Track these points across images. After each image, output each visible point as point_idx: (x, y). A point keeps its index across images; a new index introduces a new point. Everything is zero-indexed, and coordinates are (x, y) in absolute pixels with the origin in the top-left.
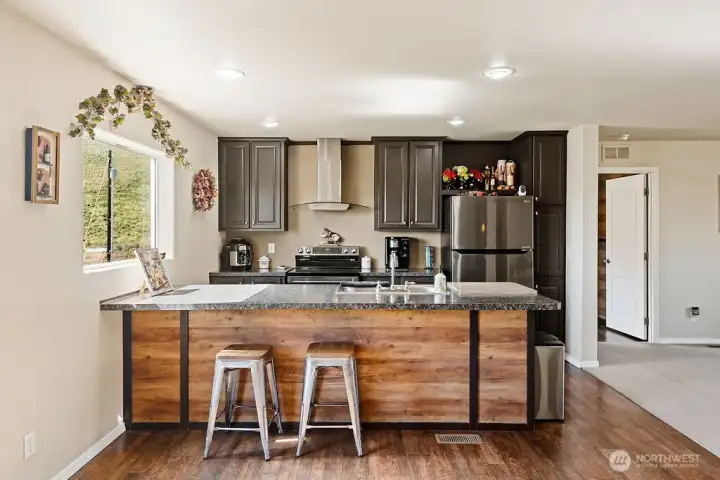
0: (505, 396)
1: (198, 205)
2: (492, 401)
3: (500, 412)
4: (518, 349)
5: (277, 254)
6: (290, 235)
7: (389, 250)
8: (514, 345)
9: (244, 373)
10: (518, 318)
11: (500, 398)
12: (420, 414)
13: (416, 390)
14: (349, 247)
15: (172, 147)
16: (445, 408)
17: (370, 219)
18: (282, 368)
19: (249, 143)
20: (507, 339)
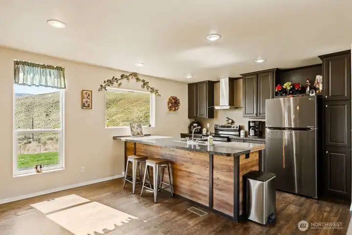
0: (225, 199)
2: (219, 200)
3: (223, 207)
4: (230, 176)
5: (210, 128)
7: (250, 127)
8: (228, 174)
10: (230, 160)
11: (222, 200)
12: (192, 196)
13: (191, 185)
15: (152, 90)
16: (200, 197)
19: (197, 84)
20: (225, 170)
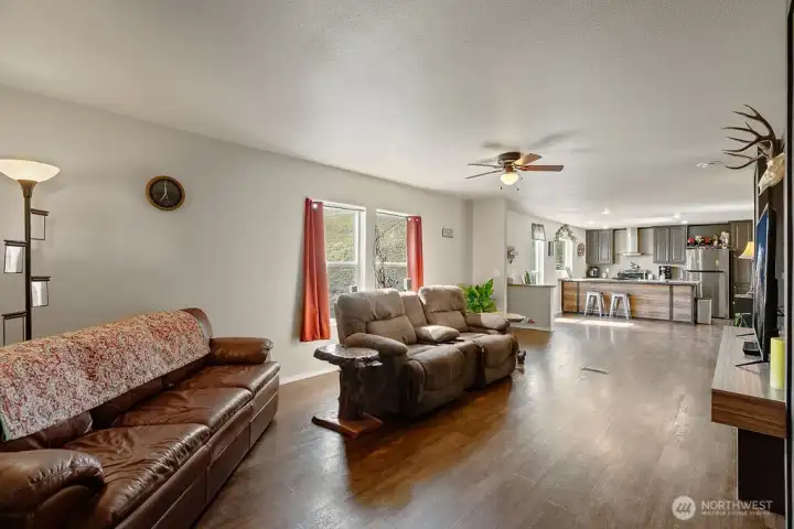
0: (683, 313)
1: (579, 254)
2: (677, 314)
3: (680, 318)
5: (610, 272)
6: (616, 265)
7: (661, 271)
9: (595, 297)
11: (680, 314)
13: (651, 309)
14: (643, 269)
15: (573, 238)
16: (661, 315)
17: (651, 258)
18: (607, 300)
20: (684, 295)
